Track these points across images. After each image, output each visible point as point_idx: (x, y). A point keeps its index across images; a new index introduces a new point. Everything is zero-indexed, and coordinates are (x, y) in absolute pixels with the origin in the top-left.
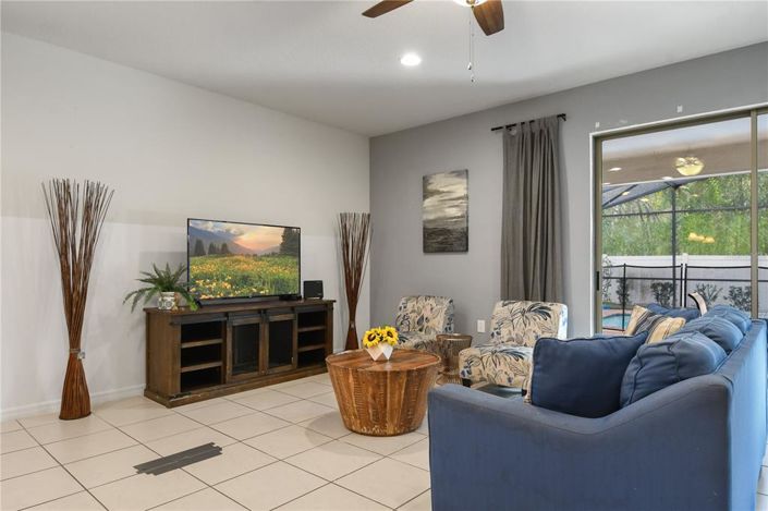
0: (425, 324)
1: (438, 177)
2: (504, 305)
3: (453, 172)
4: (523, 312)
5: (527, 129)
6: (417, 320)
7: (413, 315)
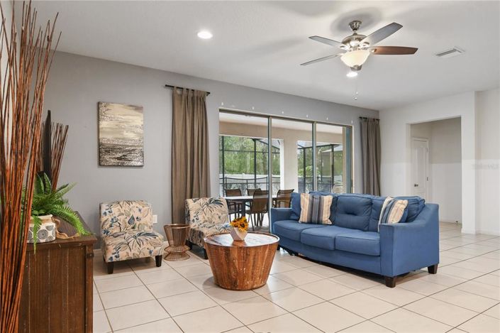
0: (137, 223)
1: (116, 106)
2: (195, 201)
3: (131, 106)
4: (207, 204)
5: (190, 94)
6: (127, 220)
7: (122, 218)
